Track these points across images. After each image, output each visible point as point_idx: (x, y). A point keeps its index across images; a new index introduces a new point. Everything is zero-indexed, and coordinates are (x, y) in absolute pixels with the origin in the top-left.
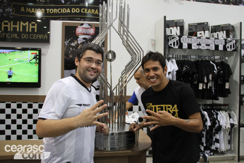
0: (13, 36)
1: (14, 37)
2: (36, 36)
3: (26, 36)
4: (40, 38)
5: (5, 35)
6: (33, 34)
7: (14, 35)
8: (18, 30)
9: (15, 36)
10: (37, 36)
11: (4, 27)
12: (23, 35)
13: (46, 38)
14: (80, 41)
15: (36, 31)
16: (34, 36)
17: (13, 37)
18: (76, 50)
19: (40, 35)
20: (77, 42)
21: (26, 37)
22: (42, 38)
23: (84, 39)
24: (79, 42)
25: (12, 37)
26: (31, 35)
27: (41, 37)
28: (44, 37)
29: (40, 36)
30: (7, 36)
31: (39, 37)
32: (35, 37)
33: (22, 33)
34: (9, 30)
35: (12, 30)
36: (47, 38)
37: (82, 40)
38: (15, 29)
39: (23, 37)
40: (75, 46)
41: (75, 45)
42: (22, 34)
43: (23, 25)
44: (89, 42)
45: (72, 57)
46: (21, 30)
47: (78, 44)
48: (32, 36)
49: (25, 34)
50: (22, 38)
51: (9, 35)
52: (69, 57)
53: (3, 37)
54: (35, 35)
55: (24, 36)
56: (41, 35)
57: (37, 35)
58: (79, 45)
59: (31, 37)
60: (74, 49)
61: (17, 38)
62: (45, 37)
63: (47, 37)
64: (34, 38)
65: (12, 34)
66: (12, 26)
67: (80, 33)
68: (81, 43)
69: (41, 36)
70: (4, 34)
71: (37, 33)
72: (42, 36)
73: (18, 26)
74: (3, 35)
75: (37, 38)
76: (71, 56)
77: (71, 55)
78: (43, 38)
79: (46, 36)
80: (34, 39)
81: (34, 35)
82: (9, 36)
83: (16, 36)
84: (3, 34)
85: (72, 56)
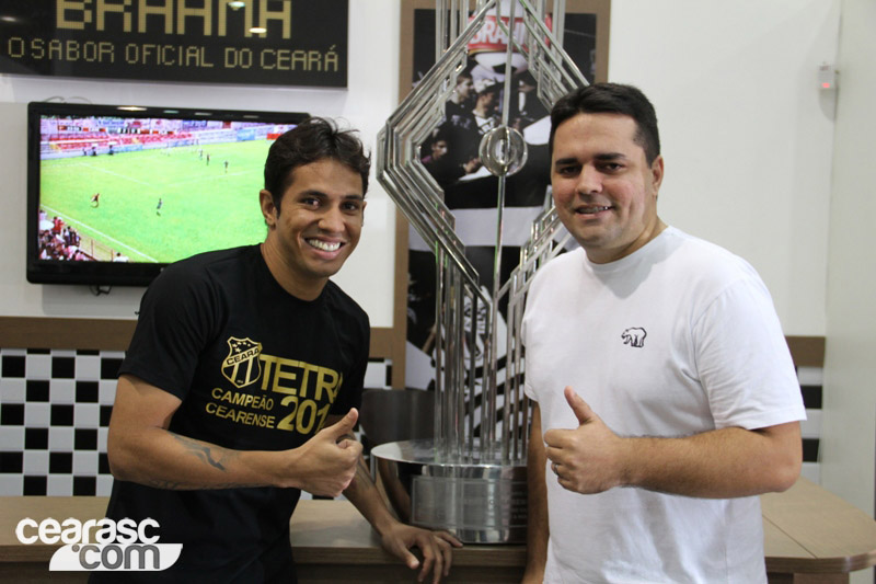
0: (189, 55)
1: (193, 60)
2: (289, 55)
3: (246, 55)
4: (307, 66)
5: (153, 51)
6: (276, 51)
7: (193, 52)
8: (208, 31)
9: (197, 55)
10: (294, 59)
11: (150, 17)
12: (231, 54)
13: (331, 65)
14: (484, 79)
15: (287, 34)
16: (280, 59)
17: (188, 63)
18: (462, 120)
19: (307, 52)
20: (470, 84)
21: (246, 62)
22: (314, 64)
23: (500, 69)
24: (479, 86)
25: (180, 63)
26: (266, 54)
27: (311, 60)
28: (323, 60)
29: (304, 59)
30: (161, 57)
31: (299, 64)
32: (283, 63)
33: (225, 42)
34: (169, 29)
35: (181, 30)
36: (336, 69)
37: (492, 75)
38: (195, 23)
39: (231, 61)
40: (461, 103)
41: (460, 98)
42: (227, 50)
43: (229, 9)
44: (521, 83)
45: (445, 155)
46: (222, 31)
47: (472, 92)
48: (271, 59)
49: (239, 49)
50: (227, 65)
51: (168, 51)
52: (432, 152)
53: (144, 62)
54: (283, 55)
55: (237, 58)
56: (311, 53)
57: (292, 51)
58: (477, 99)
59: (266, 64)
60: (455, 118)
61: (203, 65)
62: (327, 60)
63: (335, 60)
64: (279, 67)
65: (181, 48)
66: (183, 12)
67: (480, 43)
68: (488, 90)
69: (308, 59)
70: (148, 49)
71: (291, 45)
72: (315, 56)
73: (206, 13)
74: (145, 53)
75: (293, 67)
76: (442, 147)
77: (440, 143)
78: (319, 68)
79: (331, 57)
80: (280, 71)
81: (280, 52)
82: (168, 59)
83: (199, 56)
84: (145, 46)
85: (444, 150)
